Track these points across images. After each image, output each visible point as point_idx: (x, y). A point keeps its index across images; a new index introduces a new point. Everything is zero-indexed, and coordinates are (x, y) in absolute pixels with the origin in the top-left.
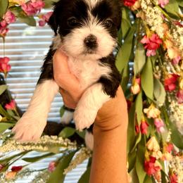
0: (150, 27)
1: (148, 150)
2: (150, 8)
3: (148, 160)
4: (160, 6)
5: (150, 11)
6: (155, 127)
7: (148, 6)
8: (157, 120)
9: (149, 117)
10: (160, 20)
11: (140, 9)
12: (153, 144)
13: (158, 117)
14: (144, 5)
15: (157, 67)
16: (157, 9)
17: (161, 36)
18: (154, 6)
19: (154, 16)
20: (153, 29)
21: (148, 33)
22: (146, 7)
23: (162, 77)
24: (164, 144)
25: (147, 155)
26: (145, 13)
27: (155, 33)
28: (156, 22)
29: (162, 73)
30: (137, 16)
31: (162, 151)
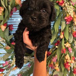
0: (68, 13)
1: (66, 59)
2: (69, 6)
3: (66, 63)
4: (72, 5)
5: (69, 7)
6: (68, 51)
7: (68, 5)
8: (69, 48)
9: (66, 47)
10: (72, 11)
11: (65, 6)
12: (68, 57)
13: (70, 47)
14: (66, 5)
15: (70, 28)
16: (71, 6)
17: (72, 16)
19: (70, 9)
20: (69, 14)
21: (67, 15)
24: (71, 57)
25: (65, 61)
26: (66, 8)
27: (70, 15)
30: (63, 9)
31: (71, 59)
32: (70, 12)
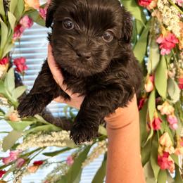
0: (165, 26)
1: (161, 146)
2: (166, 8)
3: (161, 154)
4: (177, 4)
5: (167, 11)
6: (169, 124)
7: (164, 5)
8: (170, 117)
9: (163, 114)
10: (177, 19)
11: (156, 8)
12: (166, 139)
13: (171, 114)
14: (160, 5)
15: (172, 65)
16: (175, 8)
17: (178, 35)
18: (170, 4)
19: (171, 16)
20: (169, 28)
21: (164, 32)
22: (162, 6)
23: (176, 75)
24: (178, 138)
25: (160, 150)
26: (161, 13)
27: (171, 32)
28: (172, 22)
29: (176, 71)
31: (175, 146)
32: (169, 23)
